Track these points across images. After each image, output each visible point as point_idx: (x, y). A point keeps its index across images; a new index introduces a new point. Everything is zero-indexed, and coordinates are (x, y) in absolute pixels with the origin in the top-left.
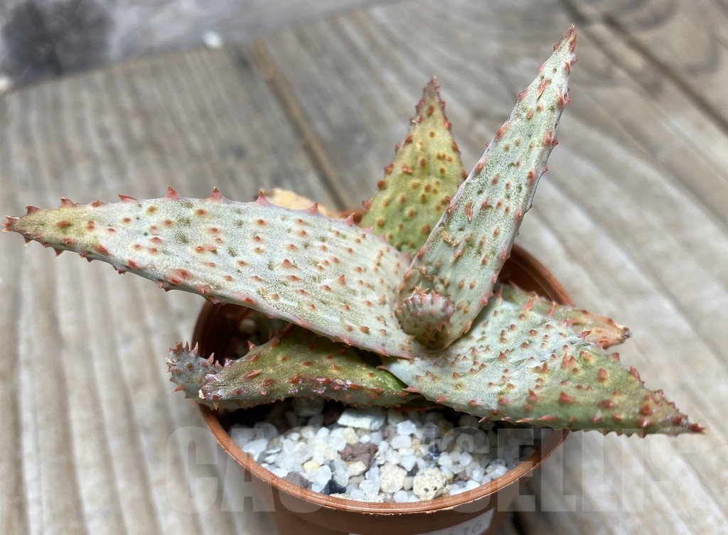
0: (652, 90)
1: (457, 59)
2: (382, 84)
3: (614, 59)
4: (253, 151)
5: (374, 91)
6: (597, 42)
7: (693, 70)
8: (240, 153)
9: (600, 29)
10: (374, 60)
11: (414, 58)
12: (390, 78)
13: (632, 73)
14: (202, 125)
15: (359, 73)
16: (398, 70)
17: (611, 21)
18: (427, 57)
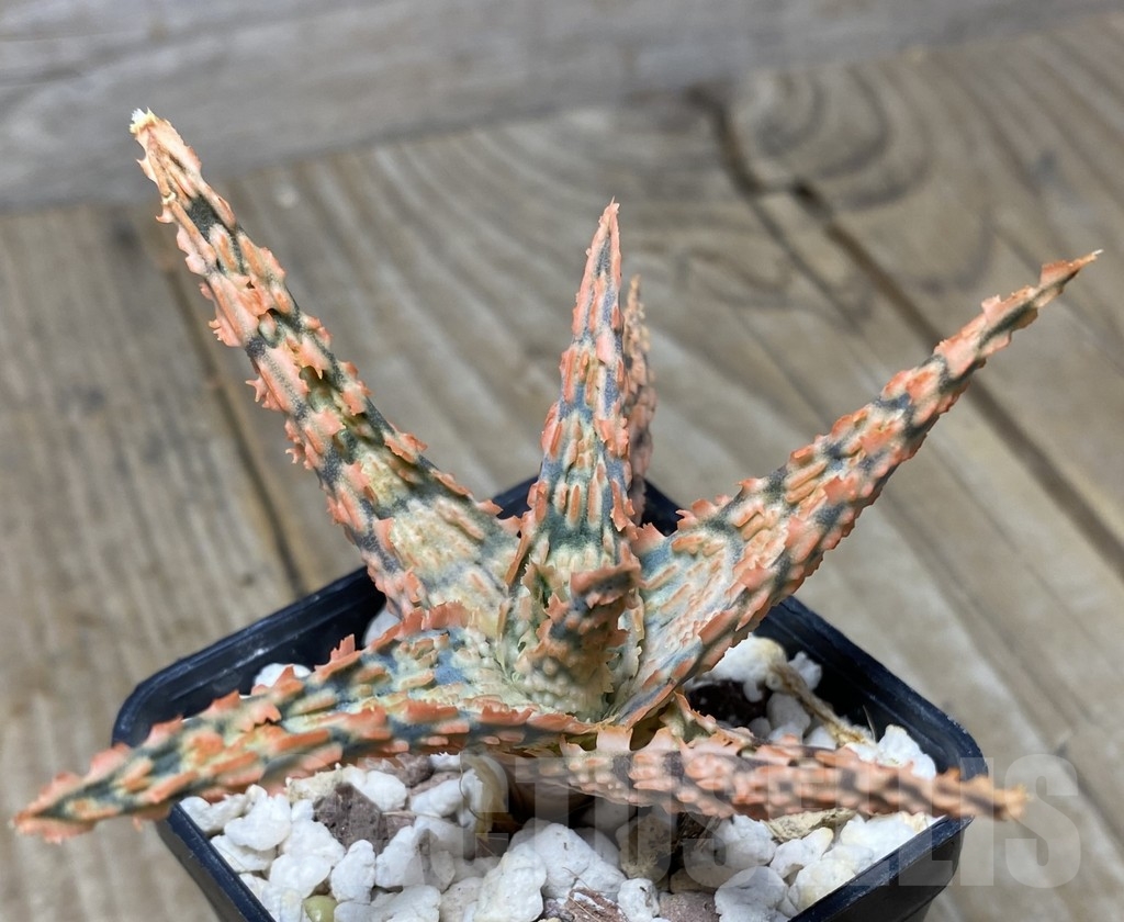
0: (852, 319)
1: (514, 249)
2: (370, 288)
3: (797, 261)
4: (119, 398)
5: (356, 298)
6: (773, 230)
7: (933, 287)
8: (94, 400)
9: (782, 207)
10: (364, 245)
11: (437, 245)
12: (388, 277)
13: (824, 286)
14: (31, 349)
15: (334, 267)
16: (404, 264)
17: (804, 193)
18: (460, 245)
